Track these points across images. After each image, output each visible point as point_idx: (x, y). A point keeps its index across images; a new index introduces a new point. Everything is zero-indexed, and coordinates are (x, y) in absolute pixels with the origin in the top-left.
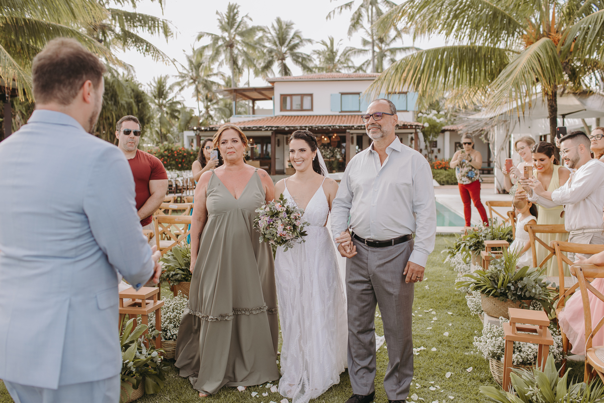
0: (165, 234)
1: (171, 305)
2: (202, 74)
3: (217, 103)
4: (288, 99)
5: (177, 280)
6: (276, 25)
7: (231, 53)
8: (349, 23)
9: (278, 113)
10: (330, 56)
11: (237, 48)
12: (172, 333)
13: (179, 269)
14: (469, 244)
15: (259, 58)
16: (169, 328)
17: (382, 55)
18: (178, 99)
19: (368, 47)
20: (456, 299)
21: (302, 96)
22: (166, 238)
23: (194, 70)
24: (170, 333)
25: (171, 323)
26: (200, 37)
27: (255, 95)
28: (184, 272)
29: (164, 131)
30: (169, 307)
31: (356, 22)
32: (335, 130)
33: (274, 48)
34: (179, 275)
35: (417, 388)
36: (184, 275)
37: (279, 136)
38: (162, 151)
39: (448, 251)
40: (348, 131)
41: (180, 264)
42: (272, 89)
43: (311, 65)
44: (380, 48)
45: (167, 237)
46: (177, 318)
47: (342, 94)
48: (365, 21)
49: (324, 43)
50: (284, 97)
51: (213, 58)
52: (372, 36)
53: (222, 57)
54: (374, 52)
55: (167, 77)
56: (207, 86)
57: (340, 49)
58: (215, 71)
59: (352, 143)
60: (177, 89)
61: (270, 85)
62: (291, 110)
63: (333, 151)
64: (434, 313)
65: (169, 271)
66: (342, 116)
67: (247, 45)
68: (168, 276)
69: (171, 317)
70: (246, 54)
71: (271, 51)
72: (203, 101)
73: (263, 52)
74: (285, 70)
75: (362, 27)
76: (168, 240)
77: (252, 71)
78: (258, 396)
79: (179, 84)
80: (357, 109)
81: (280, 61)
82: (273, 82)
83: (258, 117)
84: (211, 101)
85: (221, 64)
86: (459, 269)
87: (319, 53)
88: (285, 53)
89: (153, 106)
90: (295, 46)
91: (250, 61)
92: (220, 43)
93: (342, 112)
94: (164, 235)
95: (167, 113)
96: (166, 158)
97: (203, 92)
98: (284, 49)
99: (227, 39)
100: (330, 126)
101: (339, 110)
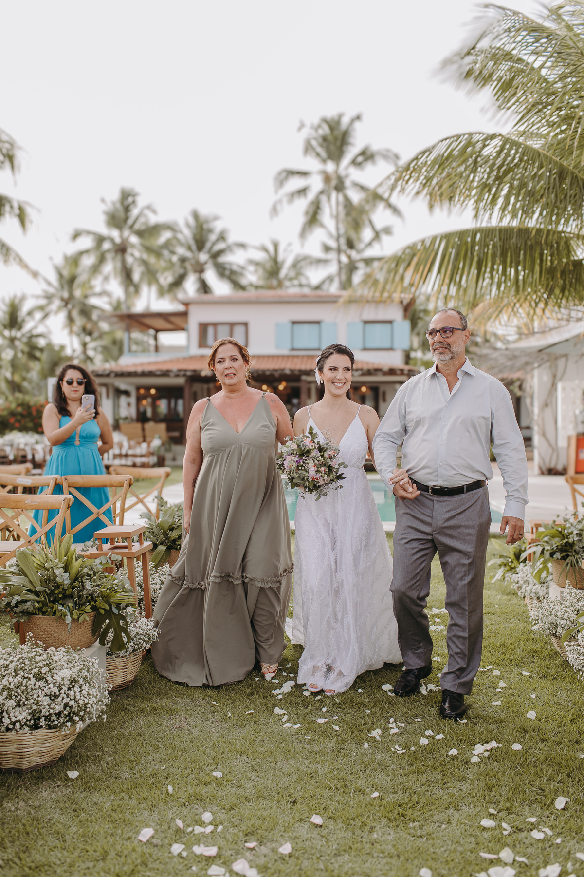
0: (10, 531)
1: (12, 662)
2: (78, 293)
3: (100, 337)
4: (211, 331)
5: (25, 613)
6: (191, 221)
7: (124, 262)
9: (195, 351)
10: (273, 269)
11: (132, 255)
12: (13, 719)
13: (29, 591)
14: (549, 548)
15: (166, 269)
16: (6, 708)
17: (352, 268)
18: (40, 330)
19: (332, 256)
20: (530, 646)
21: (232, 325)
22: (11, 538)
23: (66, 287)
24: (9, 717)
25: (11, 698)
26: (76, 235)
27: (159, 323)
28: (38, 596)
29: (17, 378)
30: (8, 665)
31: (313, 218)
32: (283, 377)
33: (188, 254)
34: (29, 603)
35: (505, 833)
36: (38, 602)
37: (197, 387)
38: (13, 406)
39: (500, 561)
40: (304, 377)
41: (31, 582)
42: (184, 315)
43: (244, 282)
44: (349, 257)
45: (13, 536)
46: (23, 688)
47: (294, 323)
48: (327, 217)
49: (265, 250)
50: (203, 328)
51: (96, 269)
52: (338, 239)
53: (108, 267)
54: (339, 262)
55: (23, 298)
56: (86, 311)
57: (287, 258)
58: (98, 289)
59: (309, 396)
60: (38, 315)
61: (181, 308)
64: (496, 673)
65: (12, 595)
66: (293, 357)
67: (148, 249)
68: (8, 604)
69: (12, 687)
70: (145, 263)
71: (183, 260)
72: (78, 335)
73: (170, 261)
74: (205, 288)
75: (322, 225)
76: (14, 540)
77: (154, 289)
78: (185, 854)
79: (41, 308)
80: (317, 345)
81: (197, 275)
82: (186, 304)
83: (162, 357)
84: (90, 334)
85: (106, 278)
86: (529, 592)
87: (257, 264)
88: (206, 263)
90: (220, 253)
91: (151, 274)
92: (106, 246)
93: (293, 349)
94: (8, 533)
95: (23, 352)
96: (19, 417)
97: (79, 321)
98: (203, 257)
99: (118, 240)
100: (276, 370)
101: (289, 346)
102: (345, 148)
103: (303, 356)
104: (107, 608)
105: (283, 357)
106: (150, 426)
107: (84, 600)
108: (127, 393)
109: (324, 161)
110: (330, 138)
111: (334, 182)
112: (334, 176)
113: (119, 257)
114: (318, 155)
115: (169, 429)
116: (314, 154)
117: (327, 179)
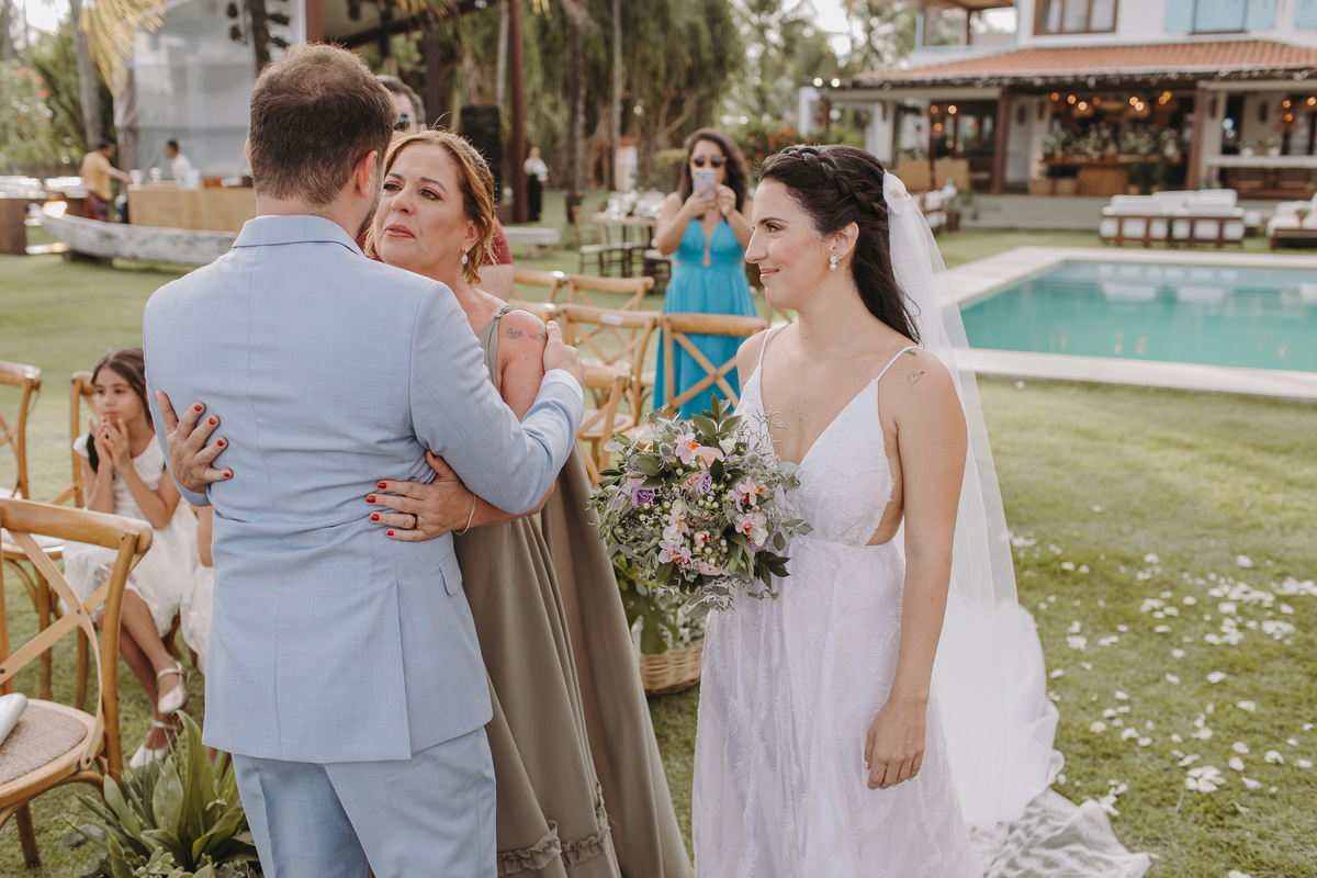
3: (892, 19)
4: (1056, 3)
9: (1027, 40)
32: (1165, 83)
37: (1021, 101)
40: (1202, 84)
62: (1061, 31)
63: (1156, 138)
66: (1193, 45)
80: (1236, 25)
83: (978, 51)
84: (878, 13)
89: (745, 30)
93: (1194, 33)
95: (776, 46)
100: (1152, 74)
101: (1187, 27)
103: (1211, 44)
105: (1175, 46)
106: (943, 164)
108: (915, 111)
115: (973, 168)
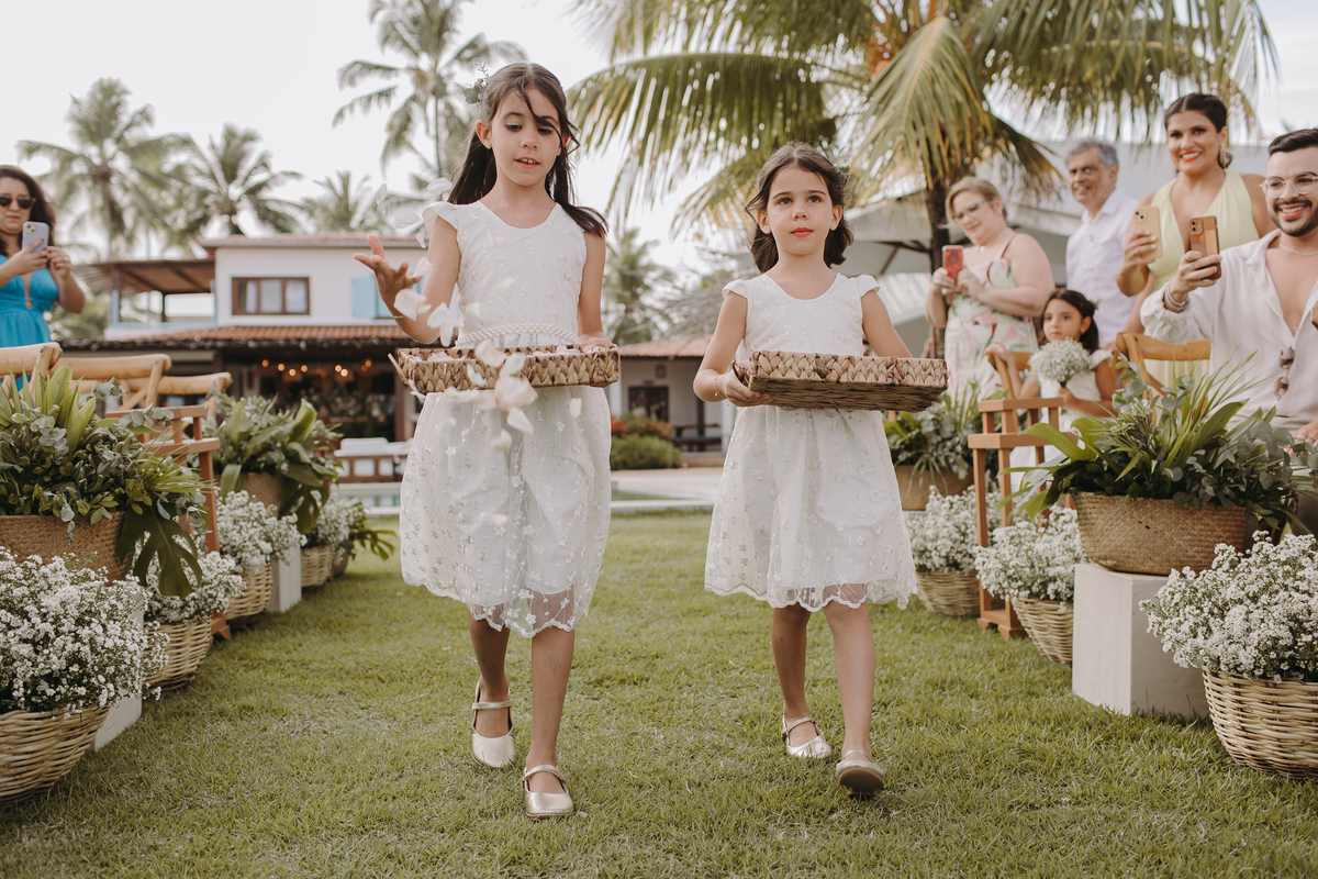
4: (251, 289)
6: (220, 142)
7: (107, 194)
8: (383, 137)
9: (227, 319)
10: (340, 214)
11: (120, 184)
15: (175, 208)
21: (285, 281)
26: (30, 151)
27: (170, 279)
31: (399, 135)
33: (210, 185)
42: (208, 265)
49: (330, 185)
50: (240, 285)
52: (438, 171)
53: (82, 204)
57: (363, 198)
61: (203, 255)
62: (258, 312)
63: (362, 402)
67: (147, 176)
70: (142, 196)
71: (202, 194)
73: (181, 194)
75: (411, 148)
81: (226, 218)
82: (211, 250)
85: (79, 222)
88: (239, 201)
90: (262, 184)
91: (153, 215)
92: (78, 168)
93: (378, 317)
98: (235, 191)
99: (97, 161)
100: (357, 339)
101: (373, 313)
102: (445, 35)
104: (149, 502)
105: (365, 326)
107: (98, 484)
109: (416, 54)
110: (423, 20)
111: (431, 84)
112: (431, 76)
113: (99, 187)
114: (406, 44)
116: (399, 43)
117: (420, 77)
